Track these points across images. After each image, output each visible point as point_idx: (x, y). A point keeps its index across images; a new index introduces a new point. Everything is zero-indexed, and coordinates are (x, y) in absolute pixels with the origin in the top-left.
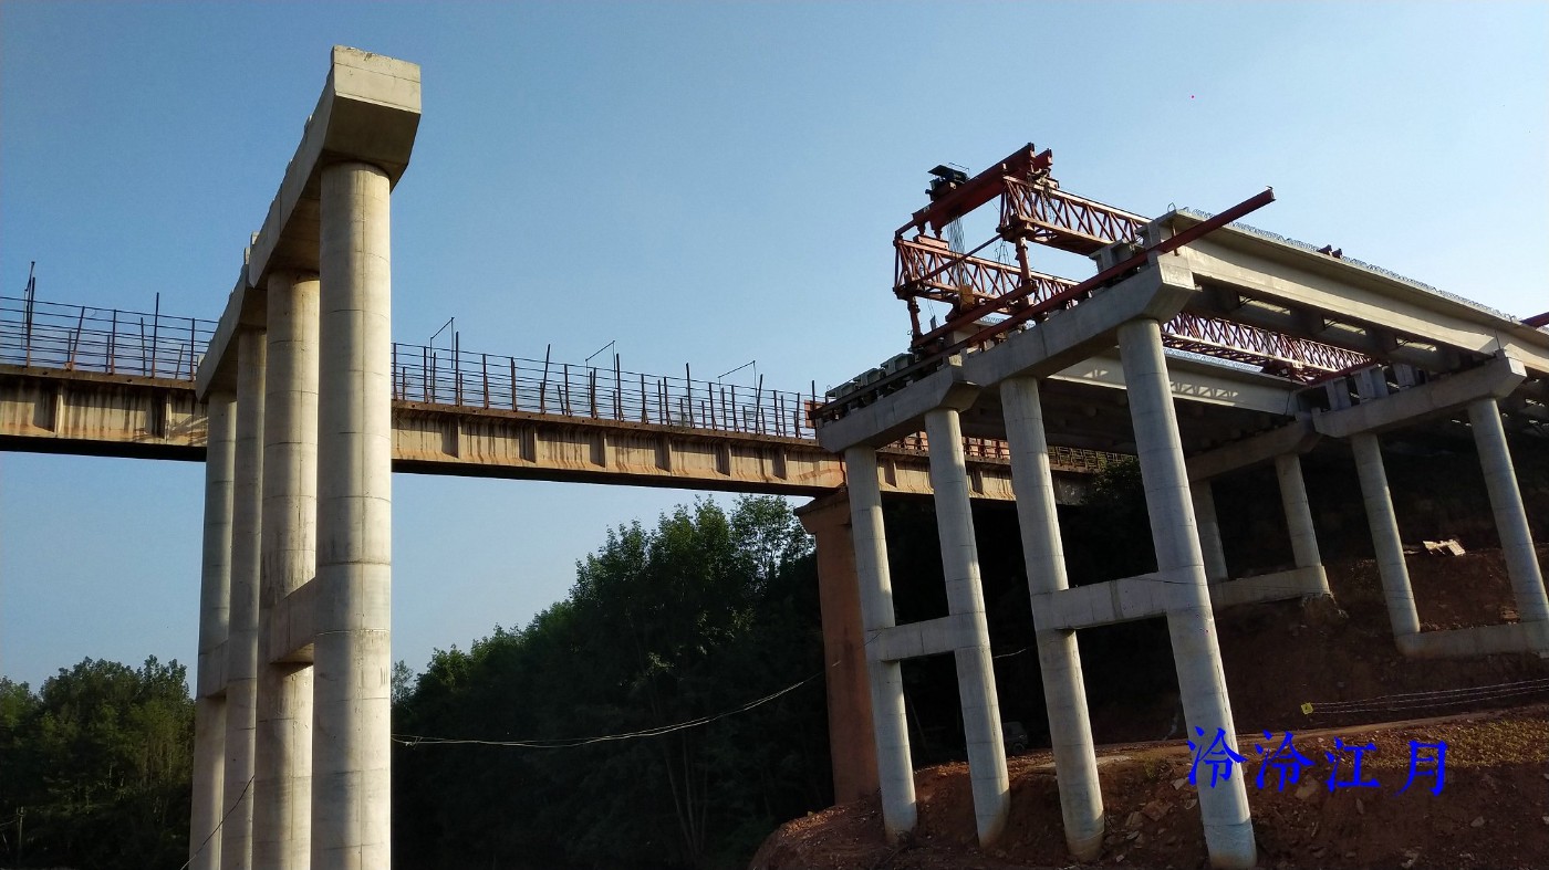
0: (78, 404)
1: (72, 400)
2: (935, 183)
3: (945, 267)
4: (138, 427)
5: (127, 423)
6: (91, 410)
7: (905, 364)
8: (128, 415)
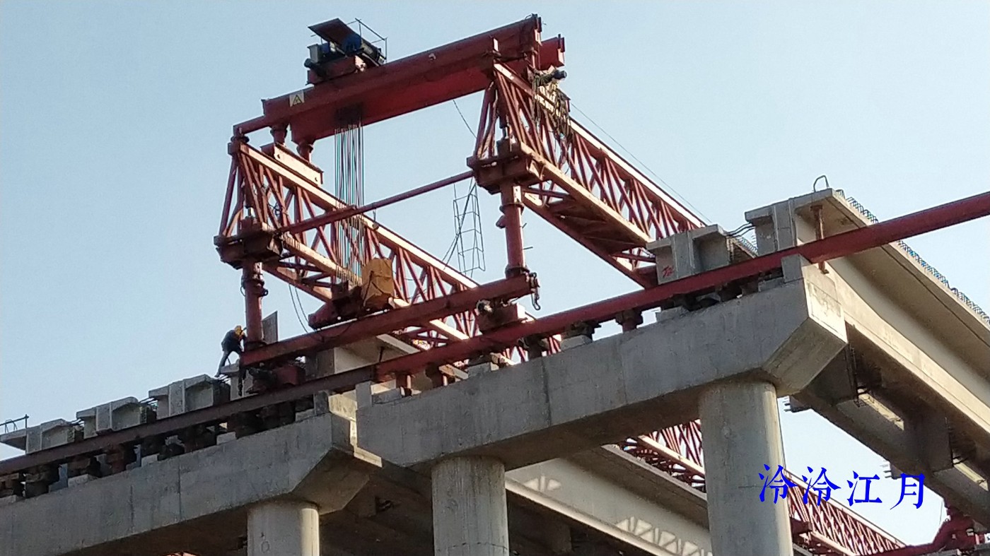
2: (322, 52)
3: (316, 223)
7: (206, 399)
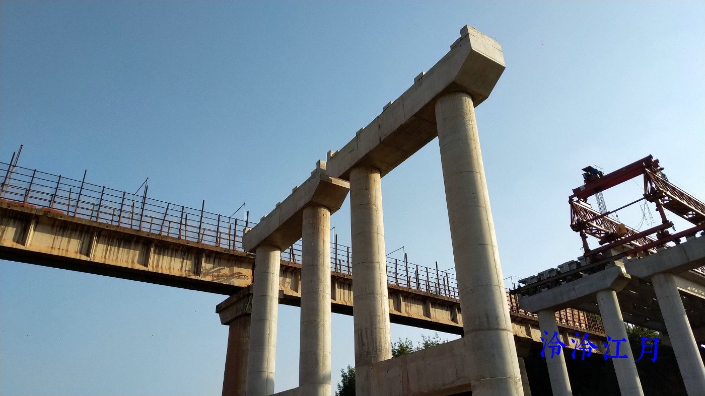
0: (159, 254)
1: (157, 252)
2: (587, 175)
4: (187, 269)
5: (182, 267)
6: (165, 257)
7: (574, 267)
8: (183, 262)
